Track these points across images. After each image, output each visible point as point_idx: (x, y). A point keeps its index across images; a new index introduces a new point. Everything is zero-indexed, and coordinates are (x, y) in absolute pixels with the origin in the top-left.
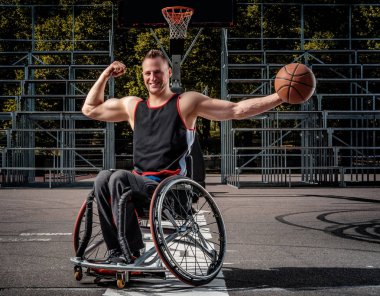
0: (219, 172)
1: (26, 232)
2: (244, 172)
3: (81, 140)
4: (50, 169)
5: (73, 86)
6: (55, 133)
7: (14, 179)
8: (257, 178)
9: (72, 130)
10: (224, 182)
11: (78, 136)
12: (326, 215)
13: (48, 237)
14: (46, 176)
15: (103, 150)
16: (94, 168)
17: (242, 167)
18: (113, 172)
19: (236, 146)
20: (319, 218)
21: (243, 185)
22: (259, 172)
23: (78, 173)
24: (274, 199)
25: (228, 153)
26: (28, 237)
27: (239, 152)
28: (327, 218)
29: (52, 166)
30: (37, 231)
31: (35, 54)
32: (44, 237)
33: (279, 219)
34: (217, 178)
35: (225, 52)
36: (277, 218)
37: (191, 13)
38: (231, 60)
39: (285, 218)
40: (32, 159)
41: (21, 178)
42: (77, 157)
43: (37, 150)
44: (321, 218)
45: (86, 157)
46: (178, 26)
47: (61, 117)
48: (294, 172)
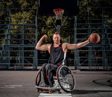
0: (73, 66)
1: (6, 85)
2: (82, 65)
3: (26, 54)
4: (15, 64)
5: (23, 35)
6: (17, 52)
7: (3, 67)
8: (87, 68)
9: (23, 51)
10: (76, 69)
11: (25, 53)
12: (110, 80)
13: (14, 87)
14: (14, 66)
15: (33, 57)
16: (30, 64)
17: (82, 64)
18: (46, 64)
19: (80, 56)
20: (108, 81)
21: (82, 70)
22: (87, 66)
23: (25, 65)
24: (92, 75)
25: (77, 59)
26: (7, 87)
27: (81, 59)
29: (16, 63)
30: (10, 85)
31: (10, 25)
32: (12, 87)
33: (94, 81)
34: (73, 68)
35: (76, 24)
36: (93, 81)
37: (63, 11)
38: (78, 27)
39: (96, 81)
40: (9, 61)
41: (5, 67)
42: (24, 60)
43: (11, 58)
44: (109, 81)
45: (28, 60)
46: (59, 15)
47: (19, 46)
48: (100, 65)
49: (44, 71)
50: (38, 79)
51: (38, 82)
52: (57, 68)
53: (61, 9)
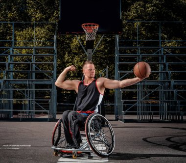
0: (113, 114)
1: (6, 144)
2: (127, 114)
3: (39, 95)
4: (21, 111)
5: (34, 65)
6: (24, 91)
7: (1, 116)
8: (135, 117)
9: (33, 89)
10: (117, 119)
11: (36, 93)
12: (171, 138)
13: (18, 147)
14: (19, 114)
15: (50, 100)
16: (45, 110)
17: (126, 111)
19: (123, 99)
20: (167, 139)
21: (126, 121)
22: (135, 114)
23: (36, 113)
24: (142, 129)
25: (119, 103)
26: (7, 147)
27: (125, 103)
28: (171, 139)
29: (22, 109)
30: (12, 144)
32: (15, 147)
33: (145, 140)
34: (113, 117)
35: (117, 47)
36: (143, 139)
37: (98, 27)
38: (121, 52)
39: (148, 140)
40: (11, 106)
41: (6, 116)
42: (36, 105)
43: (15, 101)
44: (168, 139)
45: (41, 105)
46: (90, 34)
47: (27, 82)
48: (155, 114)
49: (65, 122)
50: (56, 135)
51: (56, 139)
52: (86, 118)
53: (94, 24)
